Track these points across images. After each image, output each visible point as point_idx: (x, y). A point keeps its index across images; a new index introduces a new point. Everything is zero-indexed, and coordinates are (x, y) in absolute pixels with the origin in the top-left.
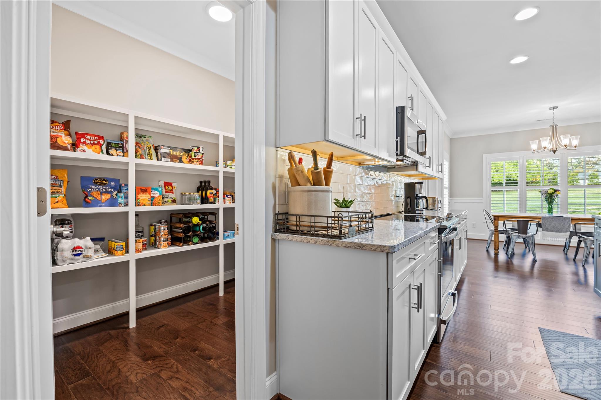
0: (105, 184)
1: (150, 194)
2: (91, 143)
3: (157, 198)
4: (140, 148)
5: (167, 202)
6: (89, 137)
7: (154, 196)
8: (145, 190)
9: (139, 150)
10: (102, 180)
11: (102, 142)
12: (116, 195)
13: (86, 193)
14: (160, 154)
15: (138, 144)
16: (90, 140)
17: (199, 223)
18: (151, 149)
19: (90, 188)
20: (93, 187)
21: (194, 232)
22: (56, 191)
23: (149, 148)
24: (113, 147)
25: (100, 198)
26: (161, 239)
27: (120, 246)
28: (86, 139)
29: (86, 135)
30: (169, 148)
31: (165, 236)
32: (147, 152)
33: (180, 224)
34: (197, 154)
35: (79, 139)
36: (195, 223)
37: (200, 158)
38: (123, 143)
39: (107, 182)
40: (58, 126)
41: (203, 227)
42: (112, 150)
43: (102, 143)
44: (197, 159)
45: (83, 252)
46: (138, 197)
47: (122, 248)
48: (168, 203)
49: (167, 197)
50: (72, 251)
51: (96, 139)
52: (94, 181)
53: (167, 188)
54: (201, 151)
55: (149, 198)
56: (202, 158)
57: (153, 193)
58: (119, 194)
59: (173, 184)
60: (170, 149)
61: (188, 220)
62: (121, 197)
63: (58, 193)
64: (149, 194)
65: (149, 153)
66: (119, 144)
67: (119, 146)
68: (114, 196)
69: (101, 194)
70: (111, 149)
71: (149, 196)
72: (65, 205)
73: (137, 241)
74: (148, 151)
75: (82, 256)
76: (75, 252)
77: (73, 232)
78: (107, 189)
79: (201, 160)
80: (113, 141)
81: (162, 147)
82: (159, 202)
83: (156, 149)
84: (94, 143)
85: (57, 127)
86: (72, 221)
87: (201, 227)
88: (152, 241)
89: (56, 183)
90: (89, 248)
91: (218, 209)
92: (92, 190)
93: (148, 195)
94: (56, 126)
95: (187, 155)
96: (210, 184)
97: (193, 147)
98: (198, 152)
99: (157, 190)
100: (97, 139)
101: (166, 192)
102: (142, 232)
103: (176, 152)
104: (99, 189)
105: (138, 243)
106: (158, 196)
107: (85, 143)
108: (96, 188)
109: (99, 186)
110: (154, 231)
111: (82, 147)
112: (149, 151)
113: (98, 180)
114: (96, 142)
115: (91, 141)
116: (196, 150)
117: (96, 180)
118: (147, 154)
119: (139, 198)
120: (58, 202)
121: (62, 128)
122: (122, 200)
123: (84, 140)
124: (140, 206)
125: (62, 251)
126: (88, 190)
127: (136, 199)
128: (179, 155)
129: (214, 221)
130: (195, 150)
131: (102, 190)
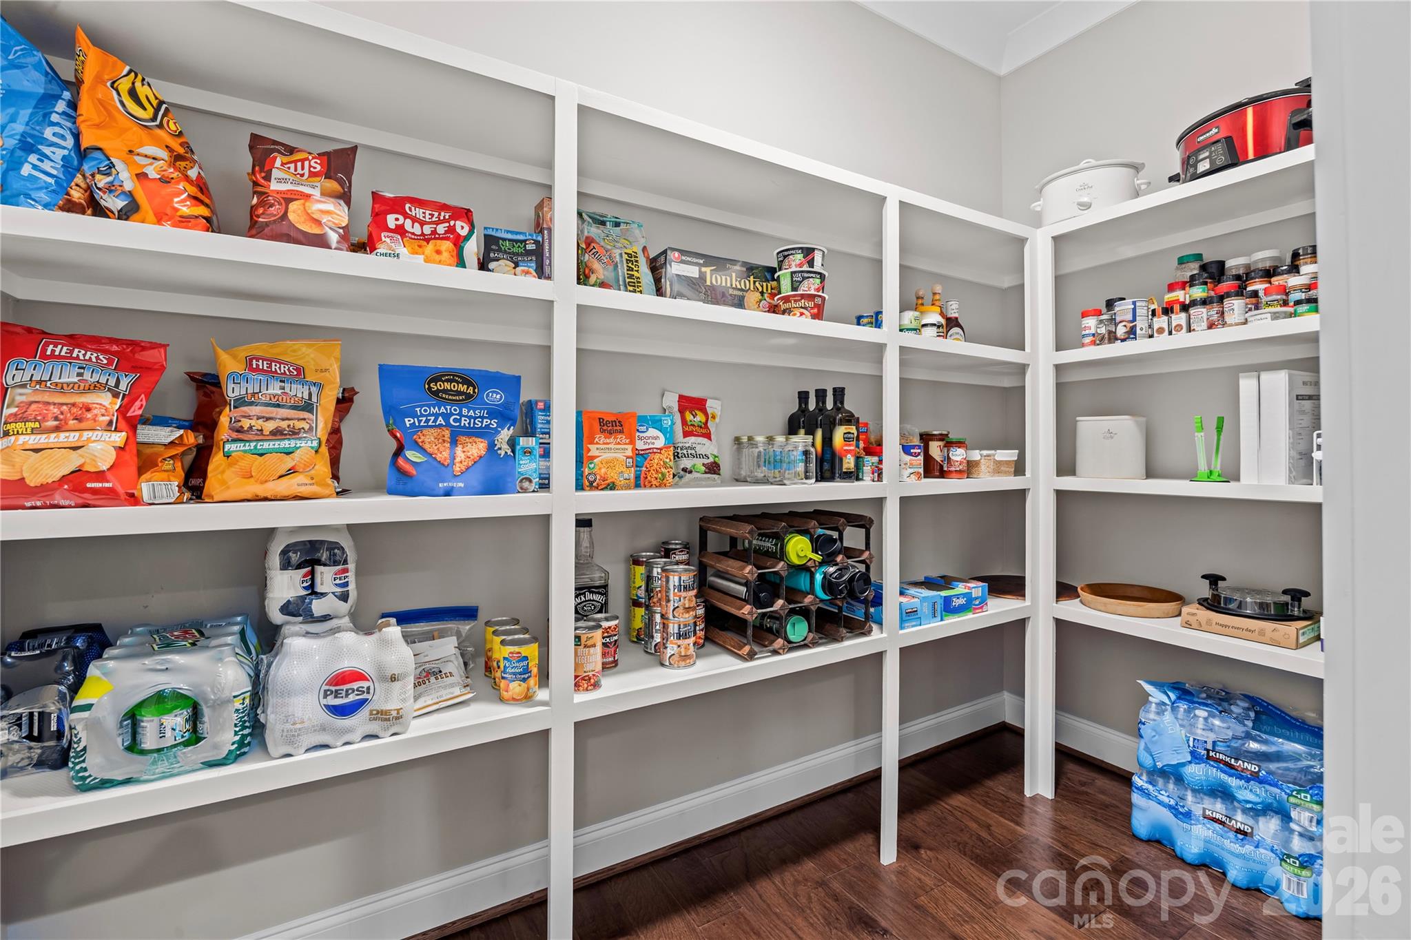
0: (469, 396)
1: (632, 442)
2: (423, 234)
3: (657, 456)
4: (599, 260)
5: (690, 472)
6: (419, 212)
7: (647, 447)
8: (613, 423)
9: (596, 265)
10: (458, 383)
11: (462, 228)
12: (512, 443)
13: (398, 435)
14: (668, 283)
15: (593, 244)
16: (422, 224)
17: (811, 559)
18: (637, 261)
19: (414, 415)
20: (425, 411)
21: (792, 595)
22: (289, 426)
23: (631, 259)
24: (505, 252)
25: (446, 454)
26: (671, 626)
27: (518, 662)
28: (406, 216)
29: (411, 203)
30: (701, 262)
31: (687, 615)
32: (623, 270)
33: (741, 563)
34: (804, 278)
35: (380, 216)
36: (796, 561)
37: (812, 292)
38: (540, 239)
39: (474, 389)
40: (303, 161)
41: (826, 577)
42: (501, 262)
43: (464, 232)
44: (802, 296)
45: (369, 697)
46: (590, 454)
47: (527, 671)
48: (695, 475)
49: (690, 452)
50: (326, 691)
51: (442, 218)
52: (429, 384)
53: (689, 417)
54: (818, 267)
55: (628, 457)
56: (820, 294)
57: (641, 435)
58: (523, 442)
59: (709, 403)
60: (705, 265)
61: (768, 544)
62: (528, 452)
63: (294, 433)
64: (627, 441)
65: (631, 276)
66: (525, 241)
67: (525, 250)
68: (500, 449)
69: (454, 442)
70: (497, 260)
71: (630, 447)
72: (321, 484)
73: (583, 639)
74: (626, 268)
75: (364, 713)
76: (336, 697)
77: (353, 596)
78: (475, 418)
79: (818, 301)
80: (508, 232)
81: (677, 254)
82: (663, 470)
83: (656, 266)
84: (434, 232)
85: (299, 164)
86: (347, 550)
87: (819, 577)
88: (638, 623)
89: (292, 393)
90: (393, 679)
91: (879, 502)
92: (420, 421)
93: (626, 444)
94: (299, 160)
95: (762, 287)
96: (842, 403)
97: (786, 253)
98: (806, 268)
99: (656, 423)
100: (447, 217)
101: (686, 434)
102: (603, 589)
103: (724, 278)
104: (446, 417)
105: (585, 646)
106: (661, 449)
107: (400, 230)
108: (436, 416)
109: (448, 407)
110: (643, 584)
111: (387, 242)
112: (632, 270)
113: (443, 382)
114: (441, 229)
115: (425, 227)
116: (798, 262)
117: (436, 380)
118: (625, 281)
119: (593, 458)
120: (292, 471)
121: (319, 168)
122: (534, 466)
123: (397, 219)
124: (597, 488)
125: (287, 693)
126: (408, 422)
127: (581, 459)
128: (734, 286)
129: (862, 552)
130: (793, 264)
131: (460, 421)
